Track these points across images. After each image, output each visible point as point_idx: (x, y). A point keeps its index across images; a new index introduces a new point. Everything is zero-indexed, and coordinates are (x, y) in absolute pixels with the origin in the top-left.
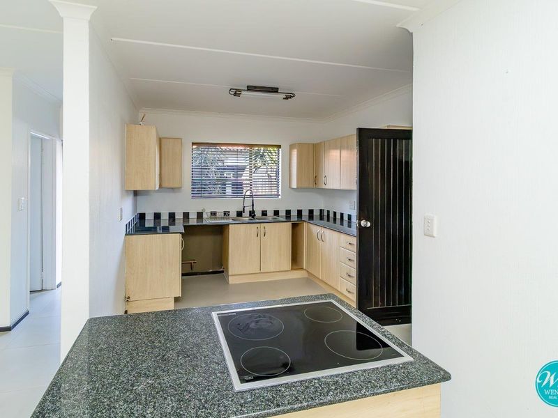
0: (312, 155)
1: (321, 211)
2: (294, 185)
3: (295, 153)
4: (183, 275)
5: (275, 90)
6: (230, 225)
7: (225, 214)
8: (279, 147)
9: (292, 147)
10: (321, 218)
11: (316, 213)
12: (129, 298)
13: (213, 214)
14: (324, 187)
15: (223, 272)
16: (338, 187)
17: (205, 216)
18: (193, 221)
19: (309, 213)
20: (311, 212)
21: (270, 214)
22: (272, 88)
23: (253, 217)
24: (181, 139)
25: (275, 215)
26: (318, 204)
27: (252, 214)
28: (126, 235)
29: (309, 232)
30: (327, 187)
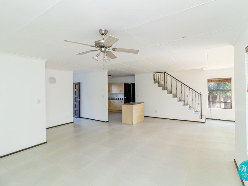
10: (112, 99)
14: (112, 92)
16: (115, 92)
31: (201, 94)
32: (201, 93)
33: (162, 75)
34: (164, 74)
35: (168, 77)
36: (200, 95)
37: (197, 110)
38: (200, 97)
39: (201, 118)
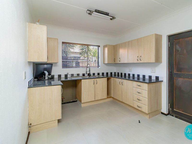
0: (113, 50)
1: (115, 73)
2: (106, 62)
5: (107, 14)
6: (82, 80)
7: (77, 75)
8: (99, 46)
10: (115, 75)
11: (113, 74)
12: (31, 124)
13: (72, 75)
15: (77, 101)
17: (69, 76)
18: (63, 79)
19: (111, 74)
21: (96, 74)
22: (106, 13)
23: (90, 76)
24: (58, 39)
25: (98, 75)
26: (114, 70)
27: (89, 75)
28: (28, 88)
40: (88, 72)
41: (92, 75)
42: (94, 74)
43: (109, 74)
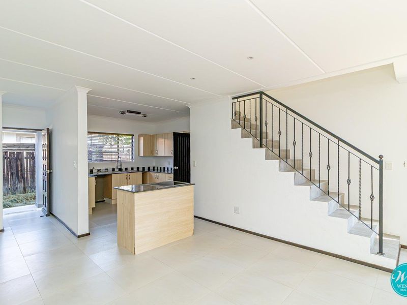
0: (151, 141)
1: (154, 167)
2: (142, 154)
3: (142, 139)
4: (96, 202)
5: (139, 113)
6: (113, 175)
7: (106, 170)
8: (133, 135)
9: (140, 136)
10: (154, 170)
11: (151, 168)
13: (99, 170)
14: (156, 155)
15: (105, 201)
16: (163, 155)
17: (95, 171)
20: (149, 168)
21: (129, 169)
25: (131, 169)
26: (153, 163)
27: (120, 170)
29: (151, 176)
30: (158, 155)
31: (380, 163)
32: (381, 157)
33: (253, 101)
34: (258, 100)
35: (269, 106)
36: (378, 166)
37: (366, 214)
38: (376, 173)
39: (381, 252)
40: (119, 167)
41: (124, 170)
42: (126, 169)
43: (146, 169)
